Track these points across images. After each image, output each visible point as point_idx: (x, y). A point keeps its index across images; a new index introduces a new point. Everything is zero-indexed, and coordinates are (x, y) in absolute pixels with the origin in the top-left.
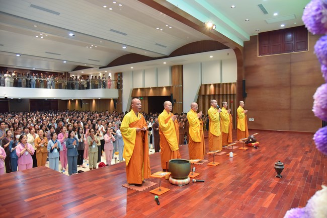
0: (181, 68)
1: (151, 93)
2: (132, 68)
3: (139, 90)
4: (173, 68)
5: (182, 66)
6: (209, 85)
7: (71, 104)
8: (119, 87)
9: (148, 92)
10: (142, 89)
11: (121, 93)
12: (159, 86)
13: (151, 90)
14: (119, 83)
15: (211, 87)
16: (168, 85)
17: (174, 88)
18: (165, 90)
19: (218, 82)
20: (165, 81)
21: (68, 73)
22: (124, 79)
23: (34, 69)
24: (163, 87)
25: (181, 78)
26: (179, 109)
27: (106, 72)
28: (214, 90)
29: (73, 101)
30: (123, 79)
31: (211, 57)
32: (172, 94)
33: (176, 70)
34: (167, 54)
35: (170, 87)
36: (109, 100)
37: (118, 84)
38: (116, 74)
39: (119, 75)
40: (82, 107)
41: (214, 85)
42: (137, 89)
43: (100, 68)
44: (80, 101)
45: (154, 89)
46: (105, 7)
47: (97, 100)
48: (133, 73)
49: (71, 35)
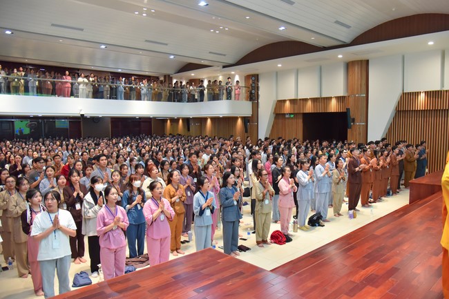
0: (365, 64)
1: (309, 108)
2: (280, 65)
3: (288, 103)
4: (349, 66)
5: (368, 61)
6: (418, 94)
7: (171, 125)
8: (254, 98)
9: (304, 106)
10: (293, 101)
11: (256, 107)
12: (323, 96)
13: (309, 103)
14: (253, 92)
15: (422, 97)
16: (341, 94)
17: (351, 99)
18: (334, 102)
19: (437, 88)
20: (335, 87)
21: (169, 76)
22: (261, 85)
23: (120, 71)
24: (331, 98)
25: (364, 82)
26: (360, 134)
27: (233, 73)
28: (427, 103)
29: (174, 121)
30: (259, 85)
31: (431, 43)
32: (348, 109)
33: (357, 69)
34: (348, 41)
35: (344, 97)
36: (234, 119)
37: (251, 93)
38: (248, 77)
39: (253, 78)
40: (189, 130)
41: (427, 93)
42: (284, 101)
43: (224, 67)
44: (187, 121)
45: (314, 100)
47: (214, 119)
48: (278, 75)
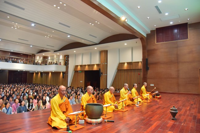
0: (106, 52)
1: (87, 68)
2: (75, 51)
3: (79, 66)
4: (101, 52)
5: (107, 51)
6: (124, 63)
7: (36, 75)
8: (66, 64)
9: (85, 68)
10: (81, 66)
11: (67, 68)
12: (92, 64)
13: (87, 66)
14: (66, 62)
15: (126, 64)
16: (98, 63)
17: (101, 65)
18: (95, 66)
19: (130, 61)
20: (96, 60)
21: (34, 54)
23: (12, 51)
24: (94, 65)
25: (106, 59)
26: (104, 79)
27: (58, 54)
28: (128, 66)
29: (37, 73)
30: (69, 59)
31: (126, 44)
32: (100, 69)
33: (103, 54)
34: (97, 42)
35: (99, 64)
36: (60, 73)
37: (66, 63)
38: (65, 56)
39: (67, 57)
40: (42, 77)
41: (128, 63)
42: (78, 66)
43: (55, 51)
44: (41, 73)
45: (89, 65)
46: (55, 6)
47: (52, 73)
48: (76, 55)
49: (33, 25)
